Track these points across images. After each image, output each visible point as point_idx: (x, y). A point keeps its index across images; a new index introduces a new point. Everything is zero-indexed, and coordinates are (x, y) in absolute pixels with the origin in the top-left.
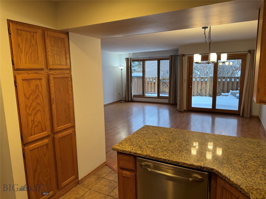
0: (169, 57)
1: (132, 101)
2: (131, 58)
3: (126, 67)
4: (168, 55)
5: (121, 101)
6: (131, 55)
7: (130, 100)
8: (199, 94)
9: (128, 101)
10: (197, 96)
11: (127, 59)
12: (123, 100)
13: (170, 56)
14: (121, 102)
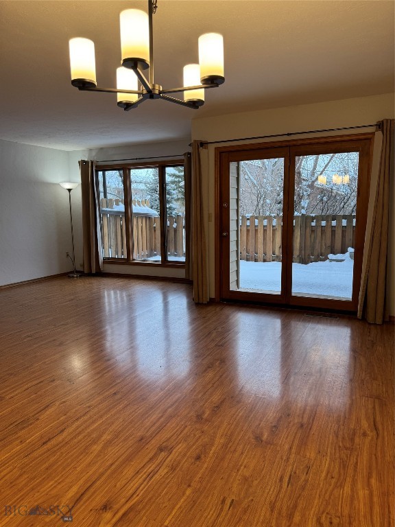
0: (183, 157)
1: (101, 274)
2: (92, 162)
3: (82, 184)
4: (179, 152)
5: (71, 275)
6: (94, 153)
7: (94, 271)
8: (277, 257)
9: (90, 275)
10: (273, 261)
11: (84, 165)
12: (77, 272)
13: (185, 154)
14: (69, 276)
